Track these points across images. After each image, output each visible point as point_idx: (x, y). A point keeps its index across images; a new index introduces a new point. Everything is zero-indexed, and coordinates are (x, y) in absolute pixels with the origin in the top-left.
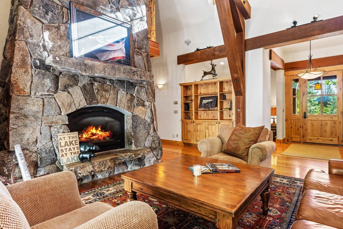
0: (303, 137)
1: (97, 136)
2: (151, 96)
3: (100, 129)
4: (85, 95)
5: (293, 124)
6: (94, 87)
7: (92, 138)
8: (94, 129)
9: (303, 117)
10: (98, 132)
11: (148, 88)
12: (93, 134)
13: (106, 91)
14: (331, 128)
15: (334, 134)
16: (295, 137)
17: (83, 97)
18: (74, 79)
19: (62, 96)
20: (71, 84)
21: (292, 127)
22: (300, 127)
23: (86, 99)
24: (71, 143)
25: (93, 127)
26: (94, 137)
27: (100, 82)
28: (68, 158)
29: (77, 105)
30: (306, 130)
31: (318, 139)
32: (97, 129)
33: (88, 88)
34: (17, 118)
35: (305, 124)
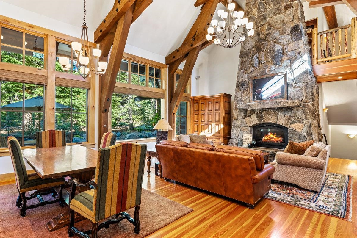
1: (273, 140)
2: (309, 115)
3: (275, 135)
4: (257, 118)
6: (263, 114)
7: (270, 140)
8: (272, 134)
10: (274, 137)
11: (305, 109)
12: (271, 138)
13: (270, 115)
17: (256, 119)
18: (253, 111)
19: (248, 119)
20: (251, 113)
23: (258, 120)
24: (248, 139)
25: (272, 133)
26: (272, 140)
27: (265, 111)
28: (246, 145)
29: (254, 122)
32: (273, 135)
33: (259, 114)
34: (234, 127)
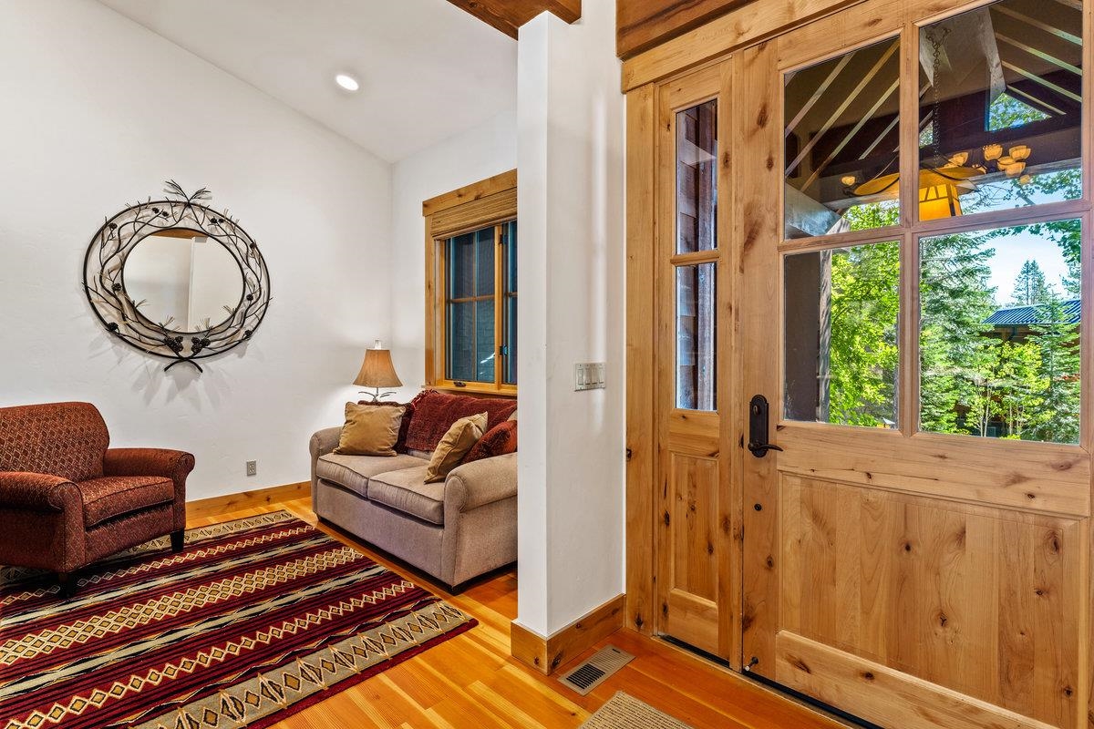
0: (747, 623)
5: (679, 495)
9: (742, 443)
14: (1008, 602)
15: (1043, 678)
16: (687, 606)
21: (667, 517)
22: (726, 523)
30: (770, 563)
31: (869, 676)
35: (758, 508)
